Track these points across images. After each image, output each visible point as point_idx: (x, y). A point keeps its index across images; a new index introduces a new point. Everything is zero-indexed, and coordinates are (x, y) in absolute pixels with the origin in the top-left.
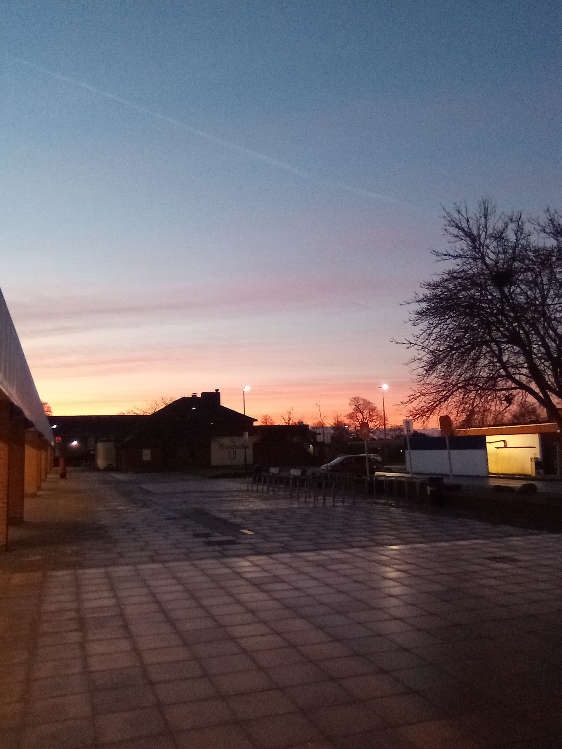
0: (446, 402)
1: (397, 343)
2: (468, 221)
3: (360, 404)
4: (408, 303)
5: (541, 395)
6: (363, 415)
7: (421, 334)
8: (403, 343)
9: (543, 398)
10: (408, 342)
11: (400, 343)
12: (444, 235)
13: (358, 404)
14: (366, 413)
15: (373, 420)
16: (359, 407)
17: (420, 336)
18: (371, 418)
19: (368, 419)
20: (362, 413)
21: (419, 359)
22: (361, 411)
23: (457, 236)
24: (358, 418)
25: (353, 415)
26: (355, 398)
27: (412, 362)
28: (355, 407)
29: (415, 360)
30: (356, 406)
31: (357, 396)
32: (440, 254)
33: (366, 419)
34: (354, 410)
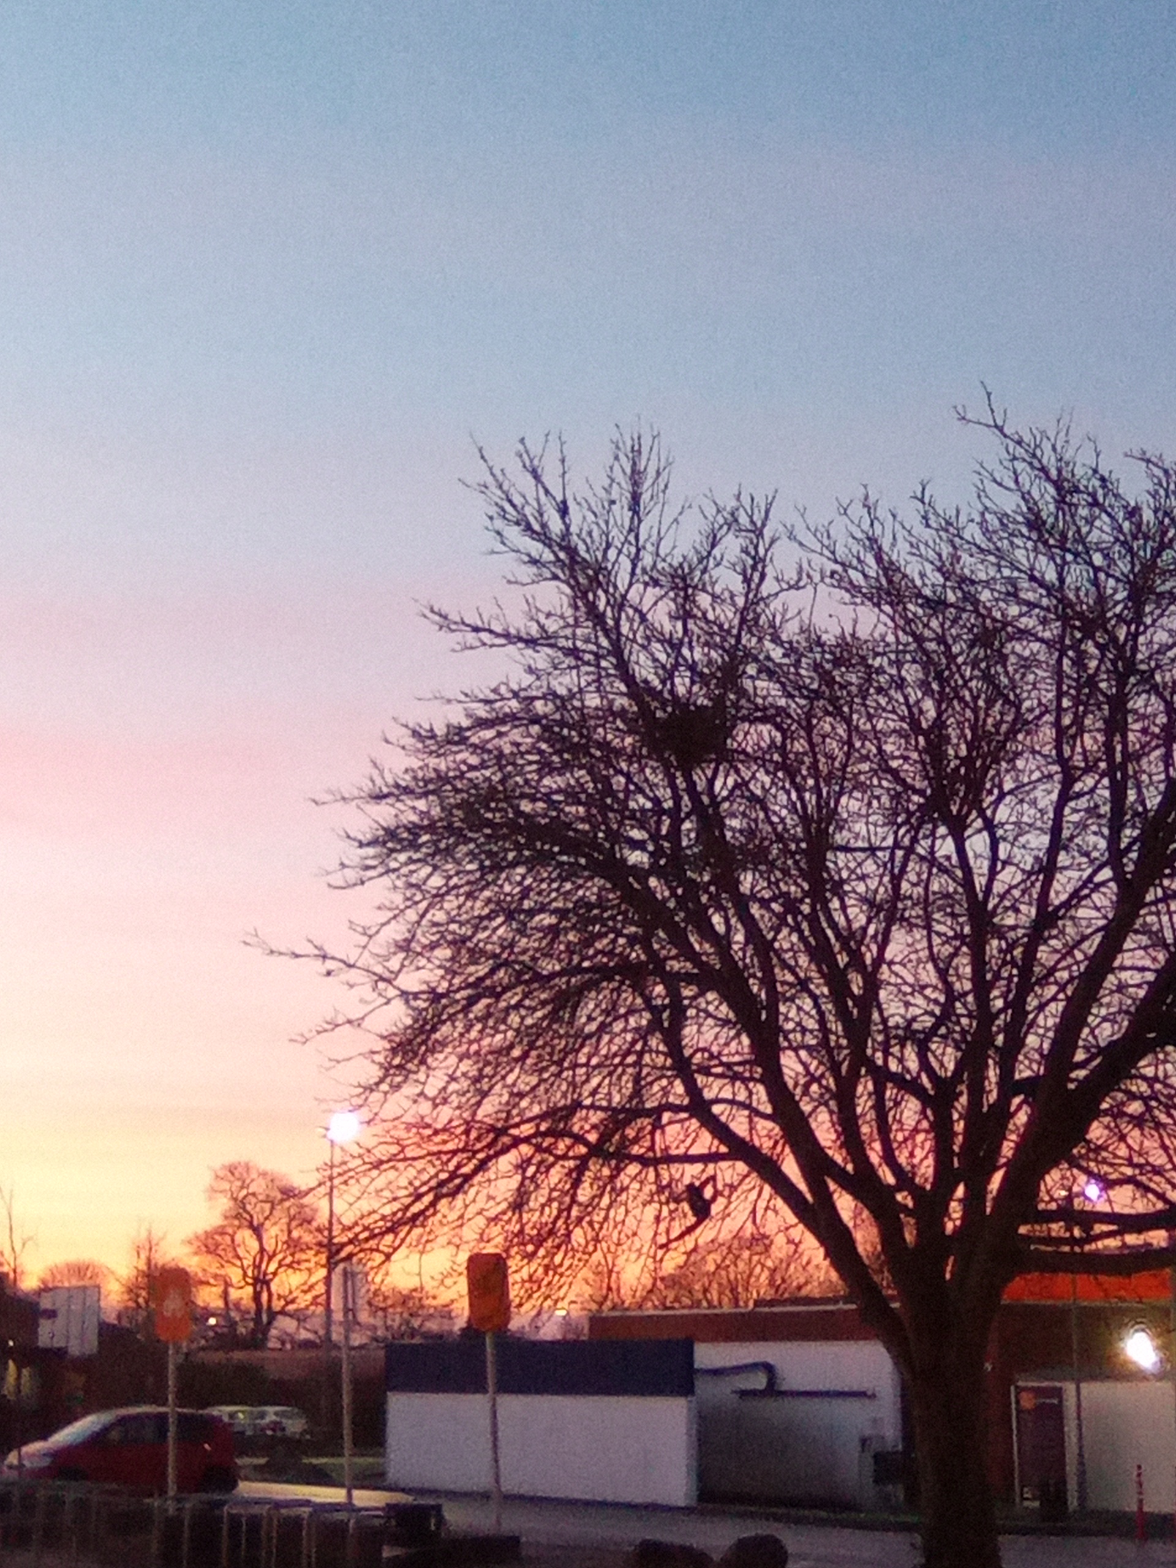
0: (460, 1197)
1: (272, 952)
2: (563, 510)
3: (254, 1194)
4: (344, 799)
5: (802, 1186)
6: (260, 1238)
7: (383, 925)
8: (298, 952)
9: (809, 1197)
10: (317, 952)
11: (281, 954)
12: (493, 552)
13: (244, 1192)
14: (273, 1233)
15: (299, 1263)
16: (249, 1207)
17: (377, 932)
18: (293, 1255)
19: (280, 1257)
20: (257, 1231)
21: (349, 1022)
22: (255, 1223)
23: (534, 562)
24: (241, 1252)
25: (217, 1237)
26: (232, 1170)
27: (326, 1031)
28: (231, 1204)
29: (337, 1026)
30: (235, 1199)
31: (244, 1159)
32: (455, 623)
33: (270, 1258)
34: (226, 1217)
